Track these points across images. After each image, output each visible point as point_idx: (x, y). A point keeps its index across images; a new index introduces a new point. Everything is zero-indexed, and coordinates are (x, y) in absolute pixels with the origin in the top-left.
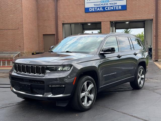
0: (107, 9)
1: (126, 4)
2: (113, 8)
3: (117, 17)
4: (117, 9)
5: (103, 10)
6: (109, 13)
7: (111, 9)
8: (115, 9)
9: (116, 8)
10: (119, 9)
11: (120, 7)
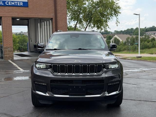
0: (8, 4)
1: (27, 1)
2: (14, 4)
3: (19, 13)
4: (18, 5)
5: (3, 4)
6: (10, 8)
7: (12, 4)
8: (16, 5)
9: (17, 3)
10: (21, 5)
11: (21, 3)
